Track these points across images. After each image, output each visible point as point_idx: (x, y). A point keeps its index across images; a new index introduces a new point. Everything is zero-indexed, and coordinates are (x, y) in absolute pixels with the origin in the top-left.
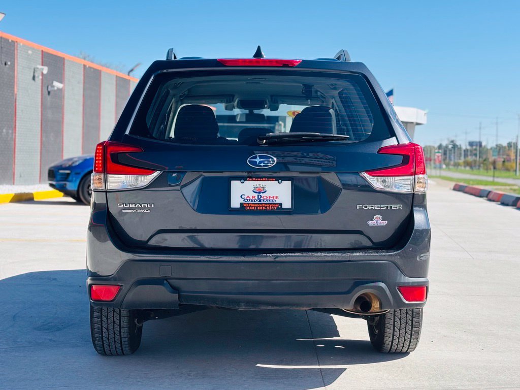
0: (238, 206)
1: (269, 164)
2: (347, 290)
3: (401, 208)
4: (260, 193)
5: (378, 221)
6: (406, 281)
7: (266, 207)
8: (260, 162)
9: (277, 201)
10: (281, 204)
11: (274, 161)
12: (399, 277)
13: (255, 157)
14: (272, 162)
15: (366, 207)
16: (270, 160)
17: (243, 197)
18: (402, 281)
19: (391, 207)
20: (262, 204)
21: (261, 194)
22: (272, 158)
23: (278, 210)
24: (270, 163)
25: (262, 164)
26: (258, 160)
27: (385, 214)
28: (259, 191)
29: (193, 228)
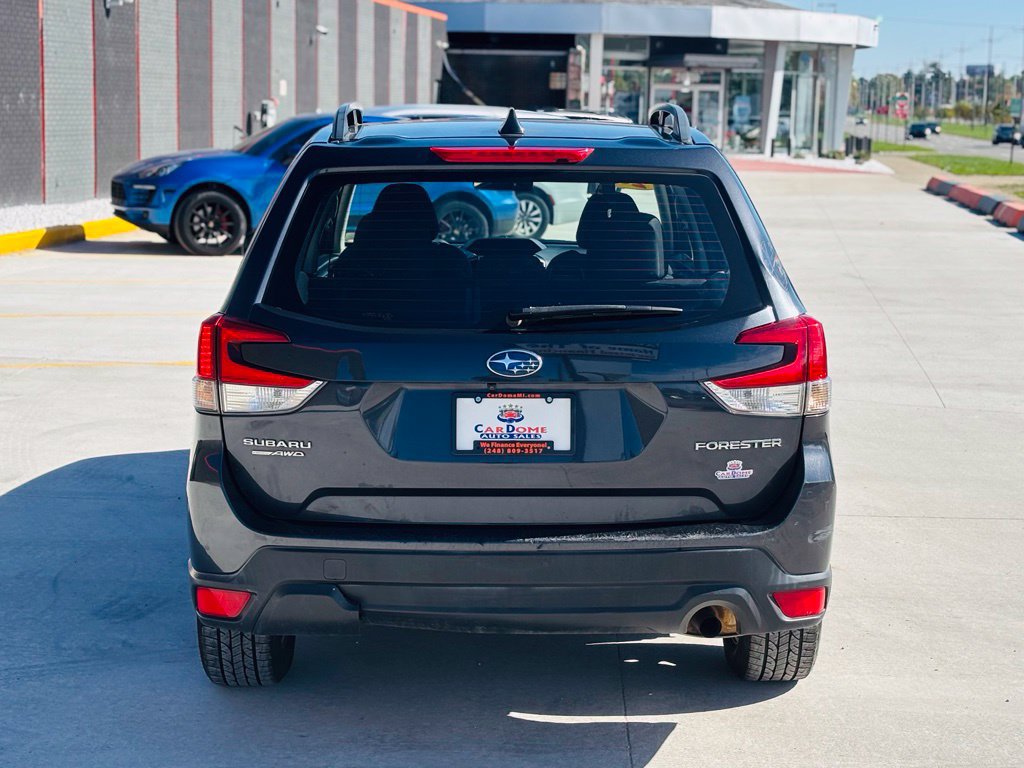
0: (471, 447)
1: (528, 370)
2: (673, 602)
3: (779, 444)
4: (511, 421)
5: (735, 471)
6: (787, 582)
7: (523, 449)
8: (512, 366)
9: (545, 437)
10: (551, 443)
11: (538, 363)
12: (772, 576)
13: (502, 357)
14: (533, 365)
15: (713, 446)
16: (530, 361)
17: (479, 429)
18: (779, 583)
19: (760, 444)
20: (515, 442)
21: (514, 424)
22: (535, 358)
23: (545, 453)
24: (531, 368)
25: (515, 370)
26: (507, 362)
27: (748, 458)
28: (511, 417)
29: (387, 486)
